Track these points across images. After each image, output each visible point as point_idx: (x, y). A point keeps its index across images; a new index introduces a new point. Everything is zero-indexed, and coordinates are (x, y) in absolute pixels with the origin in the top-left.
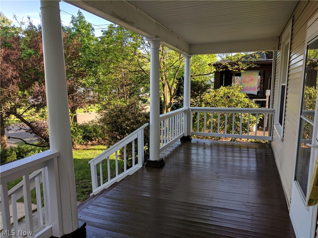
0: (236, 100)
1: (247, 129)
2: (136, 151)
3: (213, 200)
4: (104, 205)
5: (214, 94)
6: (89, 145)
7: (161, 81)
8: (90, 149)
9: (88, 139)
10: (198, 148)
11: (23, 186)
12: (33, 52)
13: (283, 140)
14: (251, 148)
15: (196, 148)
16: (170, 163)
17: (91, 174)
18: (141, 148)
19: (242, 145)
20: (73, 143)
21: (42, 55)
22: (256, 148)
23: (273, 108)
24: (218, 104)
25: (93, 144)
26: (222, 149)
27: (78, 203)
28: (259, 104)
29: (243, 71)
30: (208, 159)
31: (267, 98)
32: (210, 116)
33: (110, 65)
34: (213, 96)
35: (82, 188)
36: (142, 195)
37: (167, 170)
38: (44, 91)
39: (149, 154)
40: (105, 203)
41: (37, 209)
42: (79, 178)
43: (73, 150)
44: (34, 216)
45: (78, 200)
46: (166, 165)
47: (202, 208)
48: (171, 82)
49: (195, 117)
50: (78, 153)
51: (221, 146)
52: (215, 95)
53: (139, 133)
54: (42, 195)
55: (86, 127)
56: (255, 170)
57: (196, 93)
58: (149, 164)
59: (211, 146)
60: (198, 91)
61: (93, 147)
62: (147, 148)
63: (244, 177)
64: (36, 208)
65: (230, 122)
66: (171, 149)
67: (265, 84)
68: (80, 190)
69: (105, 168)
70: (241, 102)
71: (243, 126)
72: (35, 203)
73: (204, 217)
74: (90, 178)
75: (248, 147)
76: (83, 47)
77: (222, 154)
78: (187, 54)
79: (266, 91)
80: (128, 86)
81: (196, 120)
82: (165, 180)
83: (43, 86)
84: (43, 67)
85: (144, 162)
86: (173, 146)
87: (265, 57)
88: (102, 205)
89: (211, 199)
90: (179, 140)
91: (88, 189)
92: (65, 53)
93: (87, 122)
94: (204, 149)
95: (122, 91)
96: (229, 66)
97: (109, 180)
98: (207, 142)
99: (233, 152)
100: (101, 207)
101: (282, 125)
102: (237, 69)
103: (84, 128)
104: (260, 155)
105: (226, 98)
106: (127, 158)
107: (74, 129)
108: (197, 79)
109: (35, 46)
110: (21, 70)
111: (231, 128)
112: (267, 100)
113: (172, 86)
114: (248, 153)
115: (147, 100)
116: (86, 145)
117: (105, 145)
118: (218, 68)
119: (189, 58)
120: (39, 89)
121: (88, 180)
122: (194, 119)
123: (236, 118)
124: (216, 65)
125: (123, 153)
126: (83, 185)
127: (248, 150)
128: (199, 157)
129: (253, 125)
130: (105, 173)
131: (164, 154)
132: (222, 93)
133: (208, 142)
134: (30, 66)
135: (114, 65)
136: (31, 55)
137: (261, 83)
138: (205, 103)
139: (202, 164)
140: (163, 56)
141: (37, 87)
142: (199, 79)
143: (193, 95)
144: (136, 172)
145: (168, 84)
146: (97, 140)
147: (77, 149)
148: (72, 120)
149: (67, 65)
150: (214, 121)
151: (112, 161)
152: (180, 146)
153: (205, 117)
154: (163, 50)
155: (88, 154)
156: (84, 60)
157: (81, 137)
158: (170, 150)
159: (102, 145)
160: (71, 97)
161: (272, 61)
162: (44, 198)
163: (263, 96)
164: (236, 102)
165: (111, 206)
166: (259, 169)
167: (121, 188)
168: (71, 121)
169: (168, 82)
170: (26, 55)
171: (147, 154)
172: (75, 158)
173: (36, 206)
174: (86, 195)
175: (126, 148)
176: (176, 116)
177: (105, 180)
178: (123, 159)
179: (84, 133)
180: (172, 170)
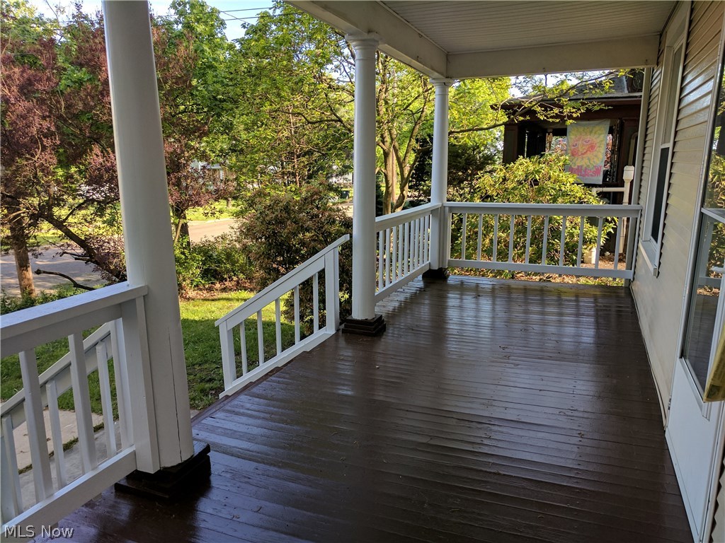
0: (552, 188)
1: (576, 255)
2: (322, 301)
3: (494, 403)
4: (249, 412)
5: (502, 175)
6: (217, 290)
7: (381, 144)
8: (219, 299)
9: (215, 278)
10: (462, 295)
11: (70, 364)
12: (86, 77)
13: (659, 273)
14: (585, 295)
15: (458, 296)
16: (397, 326)
17: (221, 352)
18: (334, 295)
19: (565, 290)
20: (180, 285)
21: (106, 83)
22: (595, 297)
23: (638, 204)
24: (511, 199)
25: (224, 289)
26: (517, 298)
27: (194, 413)
28: (606, 200)
29: (571, 121)
30: (486, 320)
31: (627, 186)
32: (492, 227)
33: (262, 105)
34: (501, 180)
35: (201, 382)
36: (334, 391)
37: (389, 340)
38: (113, 167)
39: (351, 309)
40: (253, 407)
41: (103, 424)
42: (195, 360)
43: (180, 300)
44: (97, 438)
45: (193, 407)
46: (390, 330)
47: (468, 420)
48: (404, 148)
49: (458, 229)
50: (191, 307)
51: (514, 291)
52: (505, 177)
53: (327, 259)
54: (114, 395)
55: (209, 250)
56: (592, 341)
57: (460, 173)
58: (350, 328)
59: (493, 292)
60: (466, 170)
61: (224, 295)
62: (347, 296)
63: (566, 356)
64: (101, 423)
65: (536, 240)
66: (402, 297)
67: (622, 154)
68: (197, 386)
69: (252, 341)
70: (565, 194)
71: (568, 250)
72: (99, 411)
73: (473, 440)
74: (218, 362)
75: (579, 292)
76: (200, 66)
77: (517, 309)
78: (440, 76)
79: (625, 169)
80: (304, 156)
81: (460, 236)
82: (385, 362)
83: (112, 155)
84: (110, 109)
85: (341, 324)
86: (406, 291)
87: (626, 89)
88: (246, 411)
89: (490, 403)
90: (420, 277)
91: (215, 384)
92: (159, 80)
93: (212, 240)
94: (477, 296)
95: (290, 167)
96: (538, 109)
97: (261, 364)
98: (484, 282)
99: (543, 303)
100: (243, 414)
101: (657, 242)
102: (557, 116)
103: (205, 251)
104: (604, 310)
105: (531, 184)
106: (302, 317)
107: (183, 253)
108: (465, 139)
109: (90, 60)
110: (60, 117)
111: (539, 253)
112: (626, 189)
113: (405, 156)
114: (578, 307)
115: (347, 192)
116: (210, 289)
117: (252, 290)
118: (514, 114)
119: (445, 86)
120: (101, 160)
121: (214, 366)
122: (455, 233)
123: (552, 231)
124: (509, 107)
125: (293, 305)
126: (203, 375)
127: (577, 301)
128: (465, 314)
129: (590, 247)
130: (252, 350)
131: (384, 306)
132: (520, 173)
133: (486, 282)
134: (81, 108)
135: (271, 105)
136: (82, 84)
137: (613, 152)
138: (481, 197)
139: (471, 329)
140: (385, 86)
141: (97, 156)
142: (467, 140)
143: (454, 179)
144: (322, 345)
145: (396, 151)
146: (235, 278)
147: (189, 299)
148: (178, 234)
149: (163, 106)
150: (501, 237)
151: (269, 326)
152: (422, 291)
153: (481, 229)
154: (384, 70)
155: (214, 309)
156: (203, 97)
157: (199, 271)
158: (399, 299)
159: (245, 290)
160: (174, 180)
161: (641, 96)
162: (119, 401)
163: (617, 181)
164: (553, 192)
165: (265, 414)
166: (600, 342)
167: (287, 376)
168: (176, 235)
169: (397, 148)
170: (71, 84)
171: (345, 308)
172: (186, 318)
173: (102, 417)
174: (210, 396)
175: (300, 293)
176: (412, 223)
177: (253, 363)
178: (293, 318)
179: (204, 264)
180: (403, 340)
